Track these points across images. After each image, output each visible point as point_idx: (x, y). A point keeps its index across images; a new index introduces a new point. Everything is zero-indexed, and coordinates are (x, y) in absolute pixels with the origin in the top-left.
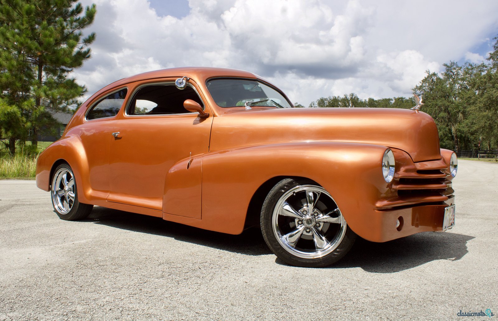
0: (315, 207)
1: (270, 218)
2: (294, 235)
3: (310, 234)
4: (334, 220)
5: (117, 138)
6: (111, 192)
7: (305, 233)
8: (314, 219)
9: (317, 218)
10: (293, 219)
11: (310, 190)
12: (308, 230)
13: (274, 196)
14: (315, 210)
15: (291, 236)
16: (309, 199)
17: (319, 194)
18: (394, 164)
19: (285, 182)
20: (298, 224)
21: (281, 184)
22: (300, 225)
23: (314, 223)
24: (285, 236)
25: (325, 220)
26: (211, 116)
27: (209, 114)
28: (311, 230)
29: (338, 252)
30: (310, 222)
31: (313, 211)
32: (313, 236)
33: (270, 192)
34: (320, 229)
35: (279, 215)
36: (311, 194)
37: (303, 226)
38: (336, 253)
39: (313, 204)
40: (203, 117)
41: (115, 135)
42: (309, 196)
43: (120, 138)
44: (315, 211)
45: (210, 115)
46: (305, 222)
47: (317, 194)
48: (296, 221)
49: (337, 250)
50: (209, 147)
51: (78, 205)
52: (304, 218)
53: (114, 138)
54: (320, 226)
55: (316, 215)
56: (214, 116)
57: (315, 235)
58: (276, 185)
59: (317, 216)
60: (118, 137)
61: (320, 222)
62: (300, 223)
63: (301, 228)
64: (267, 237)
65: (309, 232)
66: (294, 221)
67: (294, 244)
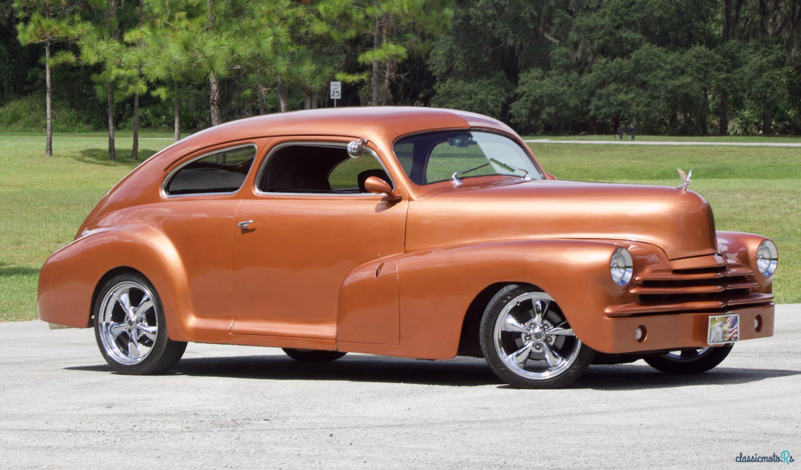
0: (545, 317)
1: (491, 335)
2: (521, 353)
3: (541, 351)
4: (568, 332)
5: (245, 231)
6: (237, 318)
7: (534, 350)
8: (544, 332)
9: (548, 331)
10: (518, 335)
11: (537, 298)
12: (538, 347)
13: (494, 308)
14: (546, 322)
15: (518, 355)
16: (537, 309)
17: (548, 302)
18: (631, 264)
19: (505, 290)
20: (526, 340)
21: (501, 293)
22: (528, 341)
23: (543, 338)
24: (511, 356)
25: (557, 333)
26: (405, 200)
27: (401, 197)
28: (541, 345)
29: (575, 369)
30: (539, 337)
31: (542, 323)
32: (544, 352)
33: (489, 304)
34: (552, 343)
35: (502, 331)
36: (538, 303)
37: (532, 342)
38: (571, 371)
39: (541, 314)
40: (392, 200)
41: (242, 227)
42: (537, 305)
43: (253, 230)
44: (544, 323)
45: (403, 198)
46: (533, 337)
47: (547, 303)
48: (523, 336)
49: (574, 367)
50: (405, 244)
51: (166, 344)
52: (531, 331)
53: (240, 231)
54: (551, 341)
55: (546, 327)
56: (410, 199)
57: (546, 352)
58: (496, 295)
59: (547, 329)
60: (248, 228)
61: (552, 335)
62: (528, 338)
63: (529, 345)
64: (490, 358)
65: (539, 349)
66: (520, 337)
67: (522, 364)
